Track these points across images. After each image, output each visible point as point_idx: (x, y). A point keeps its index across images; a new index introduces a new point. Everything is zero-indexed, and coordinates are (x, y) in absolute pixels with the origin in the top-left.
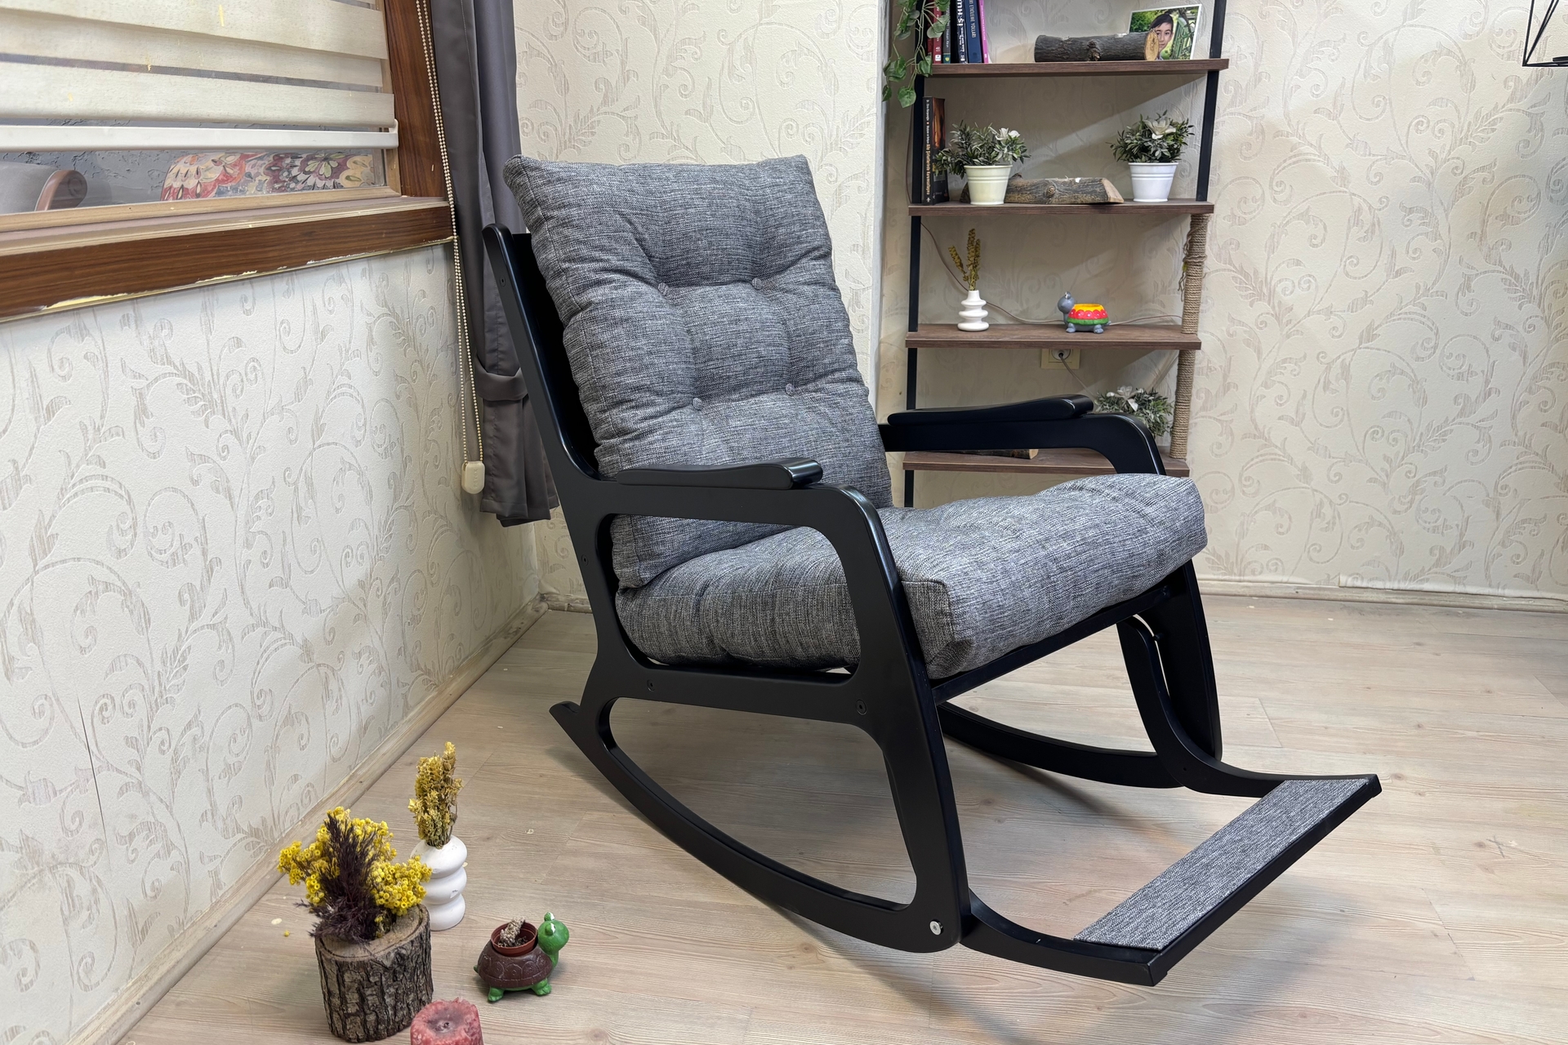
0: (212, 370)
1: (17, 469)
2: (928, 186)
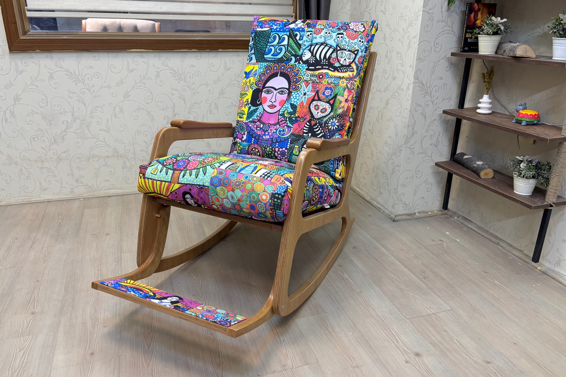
0: (182, 71)
1: (122, 80)
2: (463, 43)
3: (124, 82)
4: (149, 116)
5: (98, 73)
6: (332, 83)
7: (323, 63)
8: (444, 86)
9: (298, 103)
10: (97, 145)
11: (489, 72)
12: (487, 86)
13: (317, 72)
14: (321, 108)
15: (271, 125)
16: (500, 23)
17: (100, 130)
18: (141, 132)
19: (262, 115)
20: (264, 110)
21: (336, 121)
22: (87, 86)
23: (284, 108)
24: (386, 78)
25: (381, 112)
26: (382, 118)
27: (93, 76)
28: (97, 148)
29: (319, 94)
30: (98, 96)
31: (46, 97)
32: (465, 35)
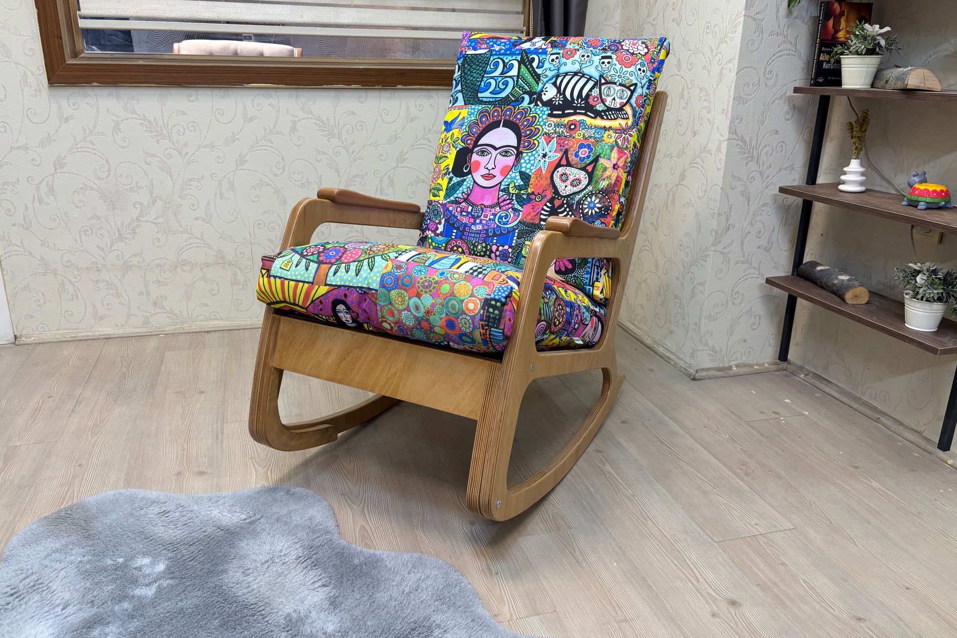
0: (335, 121)
1: (234, 135)
2: (814, 71)
3: (238, 139)
4: (278, 197)
5: (194, 122)
6: (591, 137)
7: (578, 103)
8: (782, 146)
9: (533, 171)
10: (189, 245)
11: (861, 120)
12: (857, 145)
13: (566, 120)
14: (571, 178)
15: (485, 207)
16: (878, 35)
17: (196, 219)
18: (264, 223)
19: (471, 191)
20: (475, 182)
21: (597, 201)
22: (176, 145)
23: (508, 179)
24: (682, 134)
25: (672, 193)
26: (673, 202)
27: (186, 128)
28: (190, 248)
29: (569, 156)
30: (194, 162)
31: (107, 161)
32: (819, 56)
